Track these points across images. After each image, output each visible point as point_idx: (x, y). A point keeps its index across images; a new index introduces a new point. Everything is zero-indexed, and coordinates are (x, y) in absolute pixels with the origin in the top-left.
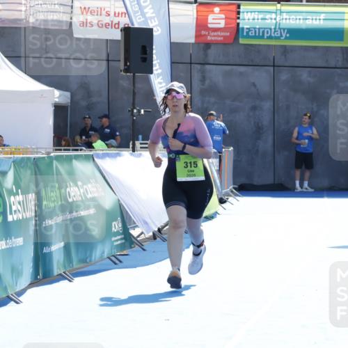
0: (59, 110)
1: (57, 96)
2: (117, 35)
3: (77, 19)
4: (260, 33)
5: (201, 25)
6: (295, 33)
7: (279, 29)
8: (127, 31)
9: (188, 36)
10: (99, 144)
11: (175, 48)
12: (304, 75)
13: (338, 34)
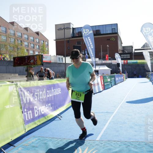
0: (111, 71)
1: (111, 69)
2: (116, 64)
3: (112, 62)
4: (130, 63)
5: (124, 62)
6: (133, 63)
7: (131, 62)
8: (117, 63)
9: (123, 63)
10: (115, 74)
11: (122, 65)
12: (134, 67)
13: (137, 63)
